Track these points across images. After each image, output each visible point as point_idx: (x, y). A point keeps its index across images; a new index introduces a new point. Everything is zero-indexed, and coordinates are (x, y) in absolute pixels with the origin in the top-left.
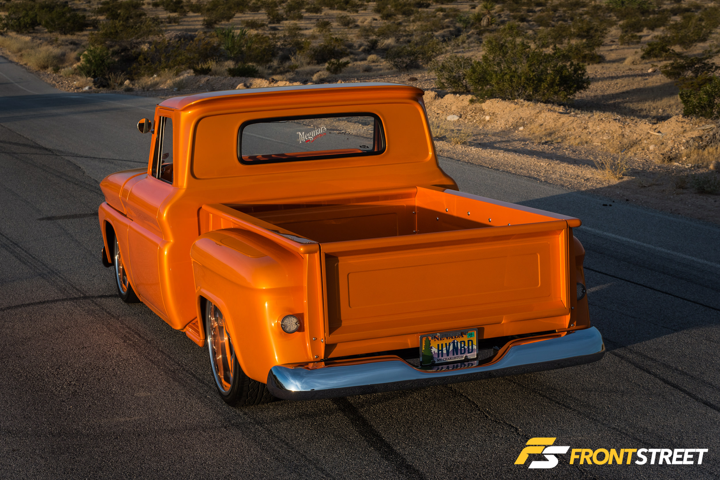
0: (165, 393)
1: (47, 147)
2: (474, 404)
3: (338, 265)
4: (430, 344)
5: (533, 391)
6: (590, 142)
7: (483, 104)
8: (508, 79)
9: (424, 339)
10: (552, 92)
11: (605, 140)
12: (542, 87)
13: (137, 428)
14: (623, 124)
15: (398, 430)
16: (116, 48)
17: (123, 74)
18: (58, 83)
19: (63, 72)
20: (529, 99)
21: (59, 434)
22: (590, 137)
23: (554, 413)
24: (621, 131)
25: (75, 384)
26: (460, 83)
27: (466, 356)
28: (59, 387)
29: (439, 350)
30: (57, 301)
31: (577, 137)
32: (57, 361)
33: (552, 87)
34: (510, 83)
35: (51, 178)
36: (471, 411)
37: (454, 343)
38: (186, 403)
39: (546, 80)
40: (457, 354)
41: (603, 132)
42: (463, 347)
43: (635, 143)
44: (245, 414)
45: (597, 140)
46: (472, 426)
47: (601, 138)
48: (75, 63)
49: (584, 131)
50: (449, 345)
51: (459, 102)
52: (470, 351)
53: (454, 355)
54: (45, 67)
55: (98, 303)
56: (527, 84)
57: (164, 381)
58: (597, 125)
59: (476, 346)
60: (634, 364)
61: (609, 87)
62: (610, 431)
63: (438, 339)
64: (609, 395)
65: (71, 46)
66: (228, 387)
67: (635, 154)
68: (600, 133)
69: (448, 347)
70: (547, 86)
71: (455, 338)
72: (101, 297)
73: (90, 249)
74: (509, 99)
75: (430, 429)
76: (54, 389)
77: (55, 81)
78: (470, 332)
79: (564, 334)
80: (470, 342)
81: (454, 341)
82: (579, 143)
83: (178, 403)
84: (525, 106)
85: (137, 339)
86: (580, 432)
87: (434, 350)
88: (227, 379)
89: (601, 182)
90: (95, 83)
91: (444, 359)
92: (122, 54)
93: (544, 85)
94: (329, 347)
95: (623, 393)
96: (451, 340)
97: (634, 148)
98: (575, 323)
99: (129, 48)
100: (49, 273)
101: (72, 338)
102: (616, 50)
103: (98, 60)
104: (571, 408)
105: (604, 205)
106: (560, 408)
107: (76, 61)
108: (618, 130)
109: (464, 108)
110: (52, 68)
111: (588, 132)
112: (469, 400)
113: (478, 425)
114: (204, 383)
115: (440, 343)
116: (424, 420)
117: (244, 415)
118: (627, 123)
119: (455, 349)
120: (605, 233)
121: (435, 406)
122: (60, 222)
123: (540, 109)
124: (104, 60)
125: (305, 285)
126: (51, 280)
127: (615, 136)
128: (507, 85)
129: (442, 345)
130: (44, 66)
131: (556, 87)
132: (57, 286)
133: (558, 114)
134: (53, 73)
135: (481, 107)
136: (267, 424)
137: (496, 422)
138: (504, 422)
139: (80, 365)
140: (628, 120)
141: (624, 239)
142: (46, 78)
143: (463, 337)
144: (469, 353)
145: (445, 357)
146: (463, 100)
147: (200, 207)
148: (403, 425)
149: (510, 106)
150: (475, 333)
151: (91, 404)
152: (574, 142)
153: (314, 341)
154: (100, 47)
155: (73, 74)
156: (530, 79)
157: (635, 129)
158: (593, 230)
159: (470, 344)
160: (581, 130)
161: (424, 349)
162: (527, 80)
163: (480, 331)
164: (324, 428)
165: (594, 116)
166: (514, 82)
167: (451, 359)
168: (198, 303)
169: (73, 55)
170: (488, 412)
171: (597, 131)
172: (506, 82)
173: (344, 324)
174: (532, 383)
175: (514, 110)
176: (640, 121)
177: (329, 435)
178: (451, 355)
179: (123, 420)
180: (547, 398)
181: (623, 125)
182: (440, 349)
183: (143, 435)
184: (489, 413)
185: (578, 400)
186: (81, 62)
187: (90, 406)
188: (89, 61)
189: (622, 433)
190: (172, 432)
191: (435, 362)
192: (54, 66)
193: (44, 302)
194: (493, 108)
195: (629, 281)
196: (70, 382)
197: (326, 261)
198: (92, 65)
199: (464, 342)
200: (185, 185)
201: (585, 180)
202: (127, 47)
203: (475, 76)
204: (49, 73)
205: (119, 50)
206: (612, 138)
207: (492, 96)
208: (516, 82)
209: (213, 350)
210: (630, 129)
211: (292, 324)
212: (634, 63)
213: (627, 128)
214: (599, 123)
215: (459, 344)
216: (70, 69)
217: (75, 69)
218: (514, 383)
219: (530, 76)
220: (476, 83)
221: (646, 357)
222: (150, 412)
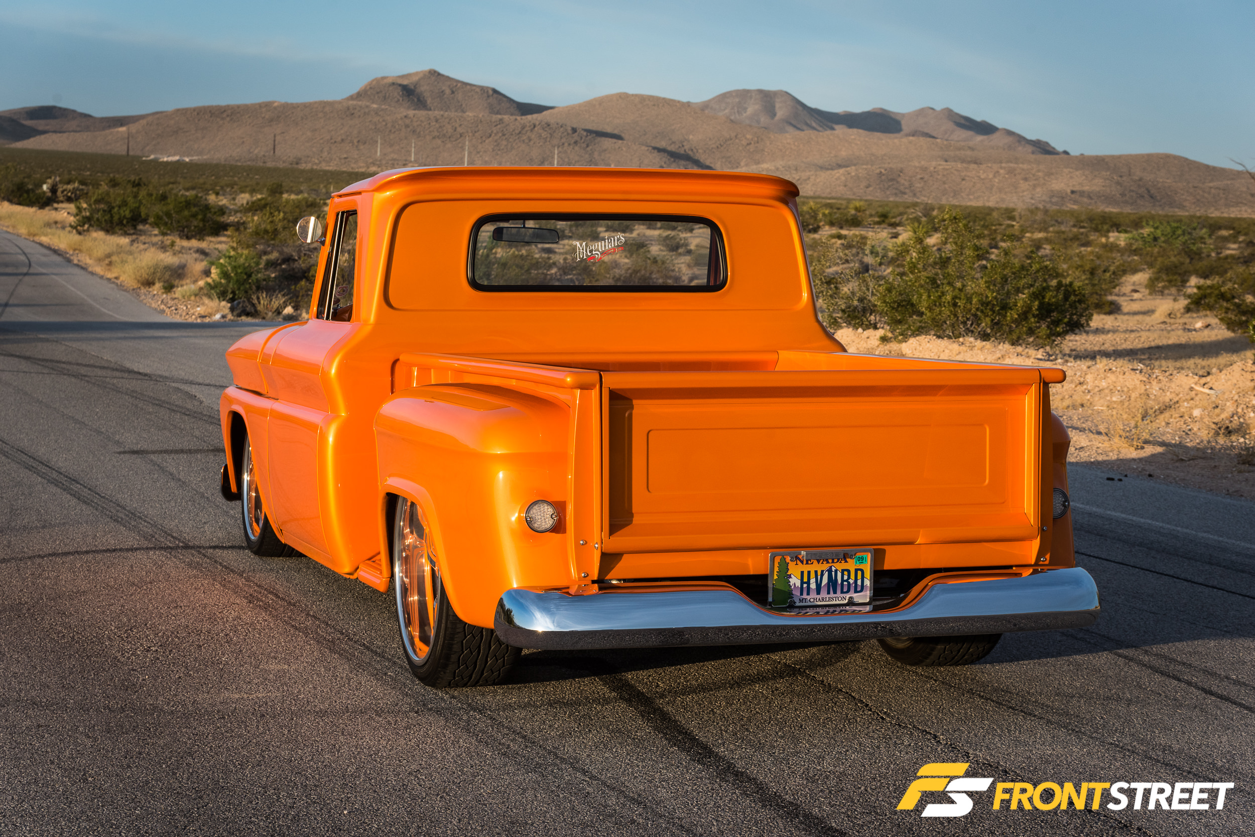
0: (314, 666)
1: (141, 371)
2: (861, 702)
3: (631, 415)
4: (788, 569)
5: (968, 692)
6: (1088, 404)
7: (904, 345)
8: (949, 302)
9: (777, 560)
10: (1024, 329)
11: (1115, 402)
12: (1009, 318)
13: (260, 706)
14: (1147, 376)
15: (723, 728)
16: (274, 255)
17: (282, 293)
18: (169, 308)
19: (178, 292)
20: (985, 337)
21: (123, 710)
22: (1089, 397)
23: (1004, 720)
24: (1143, 388)
25: (157, 651)
26: (865, 319)
27: (850, 598)
28: (128, 653)
29: (802, 583)
30: (136, 549)
31: (1067, 397)
32: (129, 620)
33: (1025, 320)
34: (952, 309)
35: (145, 407)
36: (856, 710)
37: (830, 571)
38: (349, 680)
39: (1017, 306)
40: (835, 592)
41: (1111, 390)
42: (846, 581)
43: (1166, 408)
44: (453, 697)
45: (1102, 401)
46: (856, 728)
47: (1108, 398)
48: (202, 279)
49: (1078, 388)
50: (822, 575)
51: (862, 342)
52: (859, 589)
53: (829, 593)
54: (149, 283)
55: (208, 554)
56: (982, 312)
57: (313, 652)
58: (1101, 379)
59: (870, 580)
60: (1151, 668)
61: (1125, 340)
62: (1104, 746)
63: (802, 562)
64: (1105, 703)
65: (196, 255)
66: (424, 652)
67: (1168, 424)
68: (1107, 391)
69: (819, 577)
70: (1016, 316)
71: (833, 562)
72: (215, 547)
73: (201, 490)
74: (949, 337)
75: (780, 729)
76: (119, 655)
77: (165, 305)
78: (859, 555)
79: (1027, 572)
80: (859, 573)
81: (831, 567)
82: (1068, 407)
83: (336, 679)
84: (976, 348)
85: (272, 600)
86: (1050, 745)
87: (795, 581)
88: (424, 639)
89: (1106, 453)
90: (232, 309)
91: (812, 600)
92: (283, 266)
93: (1012, 315)
94: (609, 559)
95: (1129, 702)
96: (825, 566)
97: (1167, 414)
98: (1048, 557)
99: (296, 258)
100: (127, 516)
101: (157, 594)
102: (1141, 300)
103: (241, 273)
104: (1035, 716)
105: (1109, 479)
106: (1015, 714)
107: (204, 276)
108: (1138, 386)
109: (871, 350)
110: (161, 284)
111: (1085, 389)
112: (854, 698)
113: (868, 728)
114: (383, 657)
115: (806, 568)
116: (770, 718)
117: (451, 698)
118: (1155, 376)
119: (832, 583)
120: (1109, 512)
121: (791, 702)
122: (152, 456)
123: (1003, 353)
124: (252, 273)
125: (572, 452)
126: (130, 524)
127: (1133, 395)
128: (946, 311)
129: (809, 573)
130: (148, 280)
131: (1032, 320)
132: (139, 532)
133: (1034, 361)
134: (163, 293)
135: (900, 349)
136: (491, 711)
137: (900, 726)
138: (914, 726)
139: (167, 627)
140: (1157, 371)
141: (1142, 520)
142: (150, 300)
143: (846, 562)
144: (856, 591)
145: (813, 595)
146: (868, 338)
147: (396, 358)
148: (733, 723)
149: (950, 347)
150: (868, 557)
151: (182, 675)
152: (1060, 405)
153: (582, 547)
154: (246, 252)
155: (196, 295)
156: (988, 304)
157: (1168, 384)
158: (1088, 507)
159: (859, 577)
160: (1074, 386)
161: (776, 577)
162: (982, 306)
163: (879, 555)
164: (592, 720)
165: (1098, 366)
166: (960, 306)
167: (823, 600)
168: (382, 510)
169: (200, 266)
170: (885, 713)
171: (1101, 388)
172: (945, 306)
173: (636, 520)
174: (966, 682)
175: (957, 355)
176: (1178, 373)
177: (600, 729)
178: (824, 594)
179: (237, 696)
180: (993, 701)
181: (1148, 378)
182: (805, 580)
183: (270, 717)
184: (888, 715)
185: (1047, 706)
186: (212, 275)
187: (180, 677)
188: (225, 275)
189: (1125, 750)
190: (323, 714)
191: (795, 603)
192: (165, 282)
193: (114, 550)
194: (920, 352)
195: (1147, 570)
196: (149, 647)
197: (610, 405)
198: (230, 282)
199: (849, 571)
200: (372, 319)
201: (1076, 449)
202: (292, 256)
203: (891, 296)
204: (155, 292)
205: (278, 260)
206: (1127, 399)
207: (920, 331)
208: (962, 307)
209: (403, 585)
210: (1160, 385)
211: (544, 516)
212: (1172, 316)
213: (1154, 383)
214: (1105, 376)
215: (839, 574)
216: (193, 287)
217: (201, 289)
218: (935, 681)
219: (987, 297)
220: (893, 308)
221: (1172, 660)
222: (285, 688)
